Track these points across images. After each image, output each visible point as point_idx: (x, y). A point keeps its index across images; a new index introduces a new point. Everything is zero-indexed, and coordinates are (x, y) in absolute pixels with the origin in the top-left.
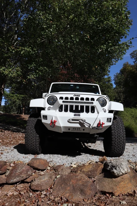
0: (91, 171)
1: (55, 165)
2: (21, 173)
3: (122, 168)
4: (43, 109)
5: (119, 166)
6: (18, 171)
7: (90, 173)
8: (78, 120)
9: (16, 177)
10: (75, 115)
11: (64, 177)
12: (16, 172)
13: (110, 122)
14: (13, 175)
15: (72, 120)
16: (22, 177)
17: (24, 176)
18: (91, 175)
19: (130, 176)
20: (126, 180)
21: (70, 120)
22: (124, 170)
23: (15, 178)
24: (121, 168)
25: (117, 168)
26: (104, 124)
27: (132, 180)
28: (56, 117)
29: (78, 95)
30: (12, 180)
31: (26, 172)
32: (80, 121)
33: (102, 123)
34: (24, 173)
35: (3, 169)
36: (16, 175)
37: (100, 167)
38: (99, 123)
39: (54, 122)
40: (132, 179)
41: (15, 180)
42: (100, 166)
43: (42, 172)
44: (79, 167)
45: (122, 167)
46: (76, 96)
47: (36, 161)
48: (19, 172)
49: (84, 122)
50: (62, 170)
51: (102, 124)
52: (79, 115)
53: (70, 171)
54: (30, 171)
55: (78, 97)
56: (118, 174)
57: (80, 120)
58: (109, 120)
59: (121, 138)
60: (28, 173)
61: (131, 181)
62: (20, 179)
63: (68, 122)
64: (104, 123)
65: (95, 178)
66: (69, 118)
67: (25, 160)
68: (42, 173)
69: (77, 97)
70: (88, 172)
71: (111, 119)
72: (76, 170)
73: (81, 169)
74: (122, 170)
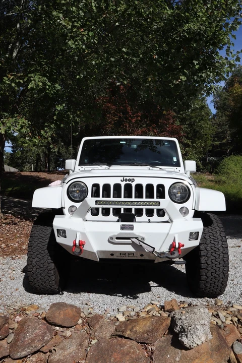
0: (149, 331)
1: (90, 313)
2: (33, 340)
3: (196, 336)
4: (60, 212)
5: (192, 332)
6: (28, 336)
7: (145, 335)
8: (129, 238)
9: (25, 348)
10: (123, 228)
11: (103, 344)
12: (24, 337)
13: (197, 239)
14: (19, 343)
15: (117, 238)
16: (36, 347)
17: (38, 345)
18: (147, 340)
19: (212, 347)
20: (203, 355)
21: (112, 238)
22: (199, 339)
23: (23, 350)
24: (194, 336)
25: (189, 336)
26: (183, 246)
27: (215, 354)
28: (83, 234)
29: (131, 178)
30: (19, 354)
31: (41, 338)
32: (133, 242)
33: (179, 244)
34: (38, 341)
35: (3, 330)
36: (26, 343)
37: (164, 325)
38: (173, 243)
39: (80, 245)
40: (214, 352)
41: (24, 353)
42: (163, 323)
43: (68, 331)
44: (129, 322)
45: (197, 334)
46: (126, 180)
47: (59, 313)
48: (30, 339)
49: (141, 243)
50: (101, 327)
51: (179, 247)
52: (131, 228)
53: (114, 328)
54: (48, 334)
55: (130, 182)
56: (190, 345)
57: (133, 238)
58: (194, 235)
59: (220, 264)
60: (45, 338)
61: (211, 356)
62: (32, 350)
63: (109, 242)
64: (182, 243)
65: (155, 344)
66: (111, 235)
67: (40, 302)
68: (68, 333)
69: (128, 182)
70: (143, 333)
71: (198, 232)
72: (124, 329)
73: (132, 328)
74: (196, 340)
